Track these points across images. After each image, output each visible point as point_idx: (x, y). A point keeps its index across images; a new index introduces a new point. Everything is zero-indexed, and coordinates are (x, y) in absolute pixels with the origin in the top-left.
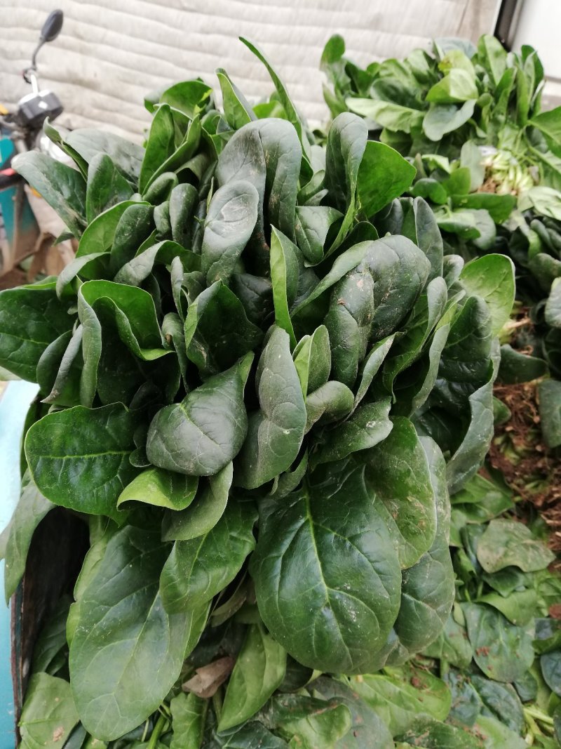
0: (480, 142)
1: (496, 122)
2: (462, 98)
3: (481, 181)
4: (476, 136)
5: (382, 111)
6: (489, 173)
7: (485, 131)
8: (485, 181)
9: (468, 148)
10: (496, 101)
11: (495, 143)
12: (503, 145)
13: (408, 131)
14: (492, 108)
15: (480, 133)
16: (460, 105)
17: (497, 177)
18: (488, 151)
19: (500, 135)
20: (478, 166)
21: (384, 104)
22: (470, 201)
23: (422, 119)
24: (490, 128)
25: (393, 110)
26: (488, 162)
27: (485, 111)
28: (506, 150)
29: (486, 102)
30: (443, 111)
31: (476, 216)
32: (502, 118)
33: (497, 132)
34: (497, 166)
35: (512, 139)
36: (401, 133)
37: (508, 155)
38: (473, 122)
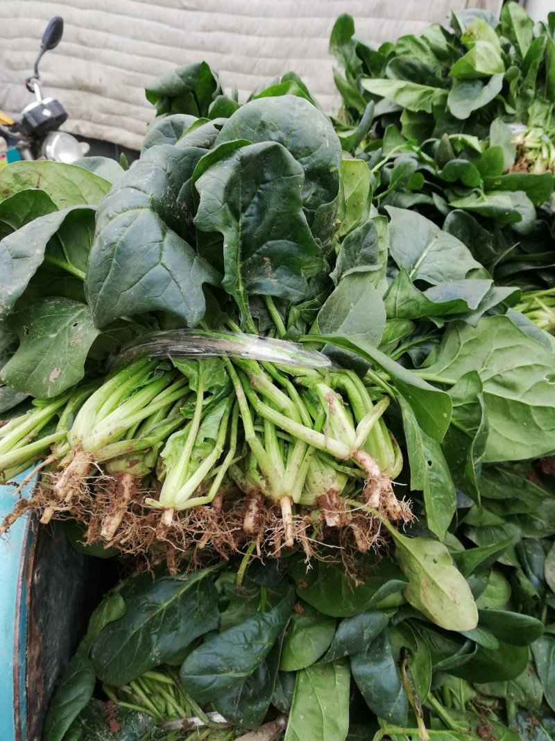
0: (509, 119)
1: (524, 97)
2: (489, 73)
3: (512, 161)
4: (505, 113)
5: (401, 90)
6: (521, 151)
7: (514, 107)
8: (517, 160)
9: (497, 126)
10: (524, 75)
11: (525, 119)
12: (533, 121)
13: (429, 111)
14: (519, 83)
15: (509, 110)
16: (486, 80)
17: (530, 156)
18: (518, 128)
19: (530, 111)
20: (508, 145)
21: (403, 83)
22: (504, 182)
23: (445, 97)
24: (518, 104)
25: (414, 89)
26: (519, 140)
27: (513, 85)
28: (537, 126)
29: (513, 76)
30: (469, 87)
31: (513, 198)
32: (531, 92)
33: (526, 108)
34: (528, 144)
35: (543, 115)
36: (422, 113)
37: (540, 132)
38: (501, 98)
